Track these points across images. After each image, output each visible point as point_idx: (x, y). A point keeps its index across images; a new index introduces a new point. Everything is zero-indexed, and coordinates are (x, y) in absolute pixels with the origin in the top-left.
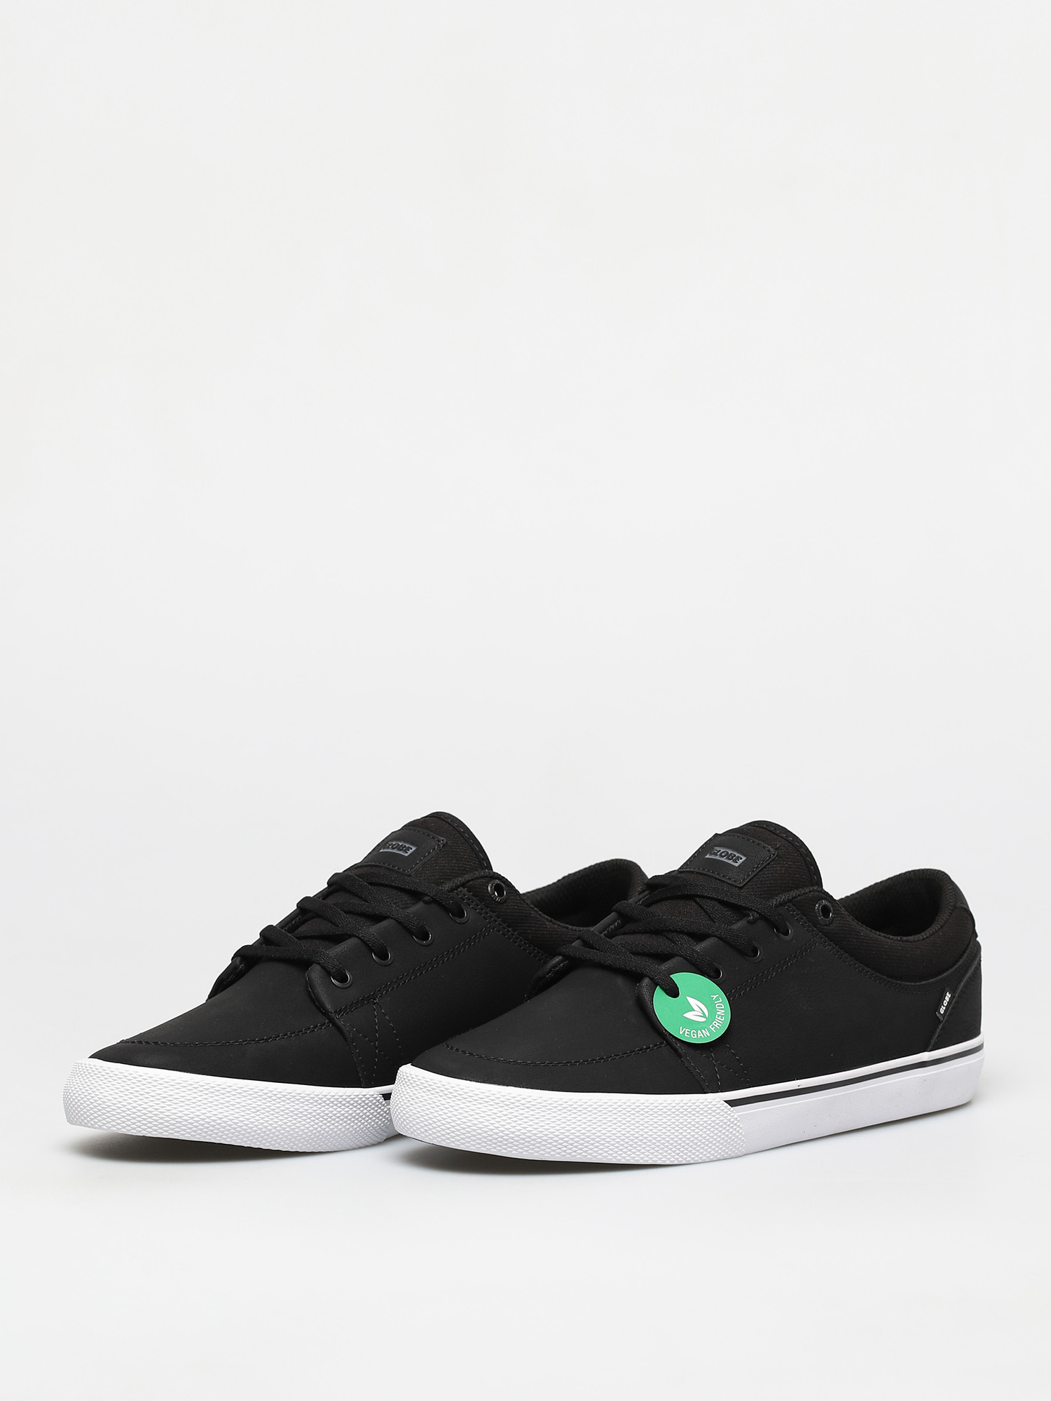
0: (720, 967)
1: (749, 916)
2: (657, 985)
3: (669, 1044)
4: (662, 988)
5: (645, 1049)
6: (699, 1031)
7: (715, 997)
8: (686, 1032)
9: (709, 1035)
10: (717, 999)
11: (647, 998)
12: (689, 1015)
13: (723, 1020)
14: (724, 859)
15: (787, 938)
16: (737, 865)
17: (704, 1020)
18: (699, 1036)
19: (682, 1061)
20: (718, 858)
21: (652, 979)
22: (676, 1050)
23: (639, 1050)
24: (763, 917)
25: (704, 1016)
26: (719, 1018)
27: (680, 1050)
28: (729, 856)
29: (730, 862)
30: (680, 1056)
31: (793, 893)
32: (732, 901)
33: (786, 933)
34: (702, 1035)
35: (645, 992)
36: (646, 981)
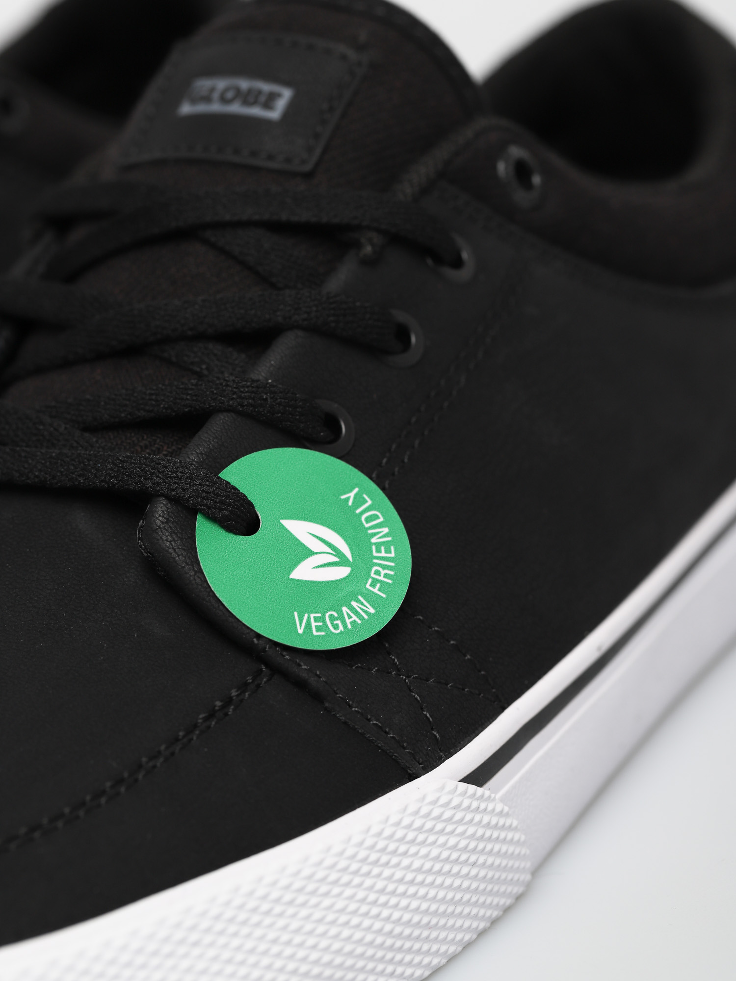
0: (333, 407)
1: (358, 245)
2: (193, 513)
3: (276, 671)
4: (212, 518)
5: (222, 707)
6: (345, 609)
7: (352, 495)
8: (314, 624)
9: (372, 611)
10: (359, 501)
11: (179, 558)
12: (304, 572)
13: (393, 555)
14: (236, 108)
15: (464, 274)
16: (275, 114)
17: (343, 572)
18: (348, 621)
19: (326, 709)
20: (216, 107)
21: (175, 501)
22: (301, 684)
23: (206, 719)
24: (396, 239)
25: (342, 561)
26: (383, 554)
27: (313, 680)
28: (249, 98)
29: (256, 111)
30: (317, 697)
31: (442, 153)
32: (304, 216)
33: (458, 263)
34: (354, 618)
35: (167, 541)
36: (160, 510)
